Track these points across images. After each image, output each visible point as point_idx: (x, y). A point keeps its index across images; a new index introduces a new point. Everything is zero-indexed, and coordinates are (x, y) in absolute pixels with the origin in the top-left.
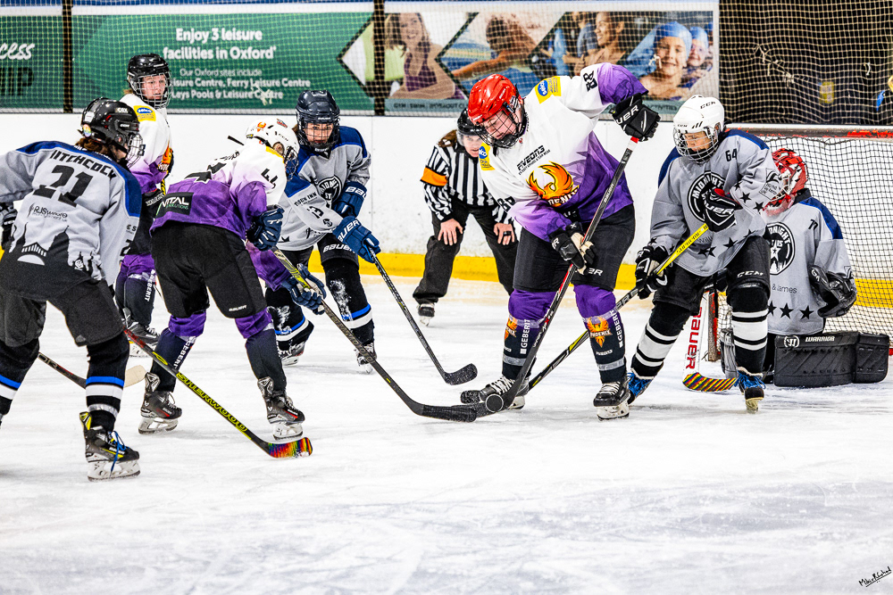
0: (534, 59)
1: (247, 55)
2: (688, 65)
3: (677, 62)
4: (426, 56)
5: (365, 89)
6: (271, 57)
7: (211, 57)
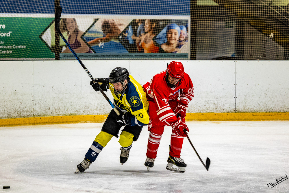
0: (120, 37)
2: (179, 40)
3: (175, 38)
4: (77, 36)
5: (51, 49)
6: (9, 35)
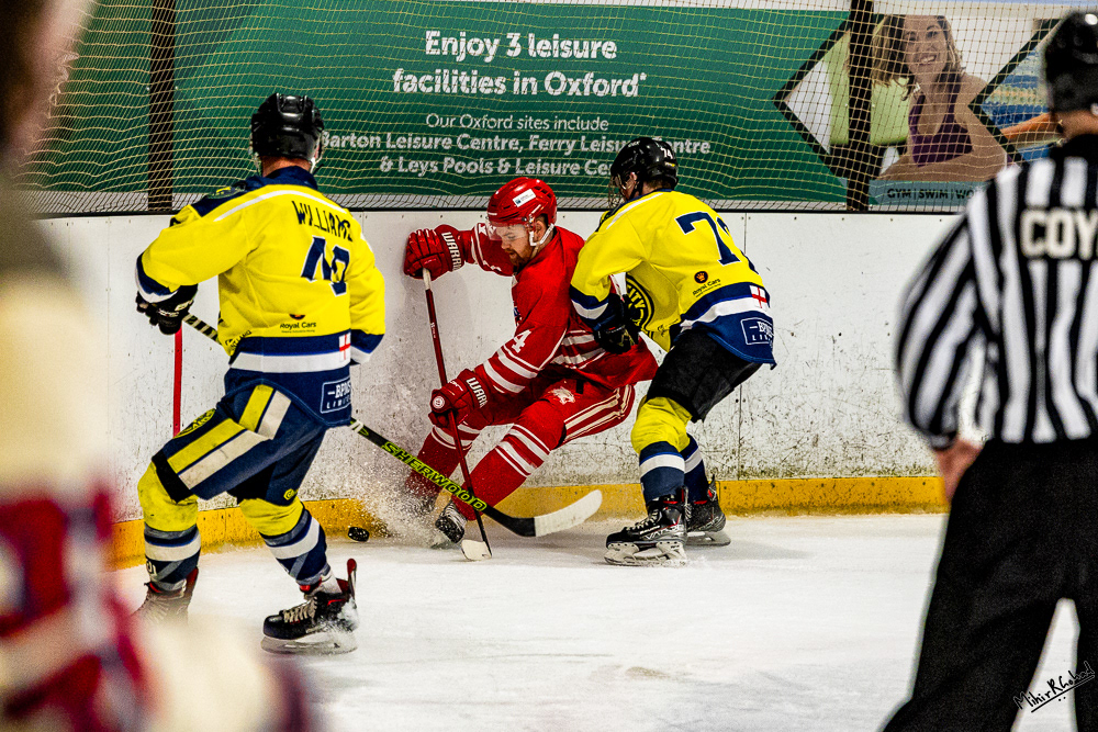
1: (581, 87)
5: (828, 161)
6: (635, 92)
7: (502, 89)
